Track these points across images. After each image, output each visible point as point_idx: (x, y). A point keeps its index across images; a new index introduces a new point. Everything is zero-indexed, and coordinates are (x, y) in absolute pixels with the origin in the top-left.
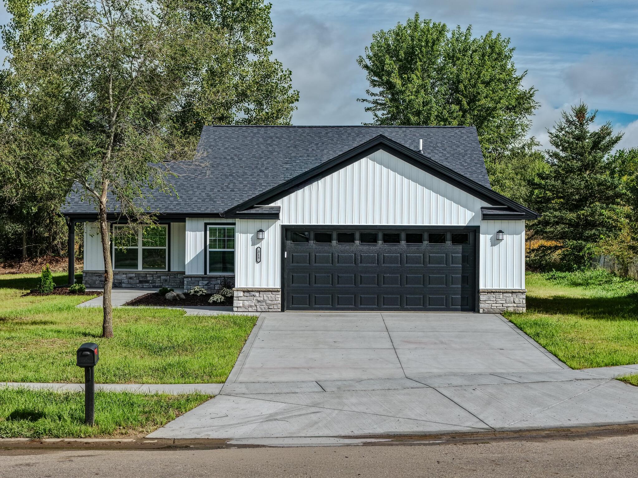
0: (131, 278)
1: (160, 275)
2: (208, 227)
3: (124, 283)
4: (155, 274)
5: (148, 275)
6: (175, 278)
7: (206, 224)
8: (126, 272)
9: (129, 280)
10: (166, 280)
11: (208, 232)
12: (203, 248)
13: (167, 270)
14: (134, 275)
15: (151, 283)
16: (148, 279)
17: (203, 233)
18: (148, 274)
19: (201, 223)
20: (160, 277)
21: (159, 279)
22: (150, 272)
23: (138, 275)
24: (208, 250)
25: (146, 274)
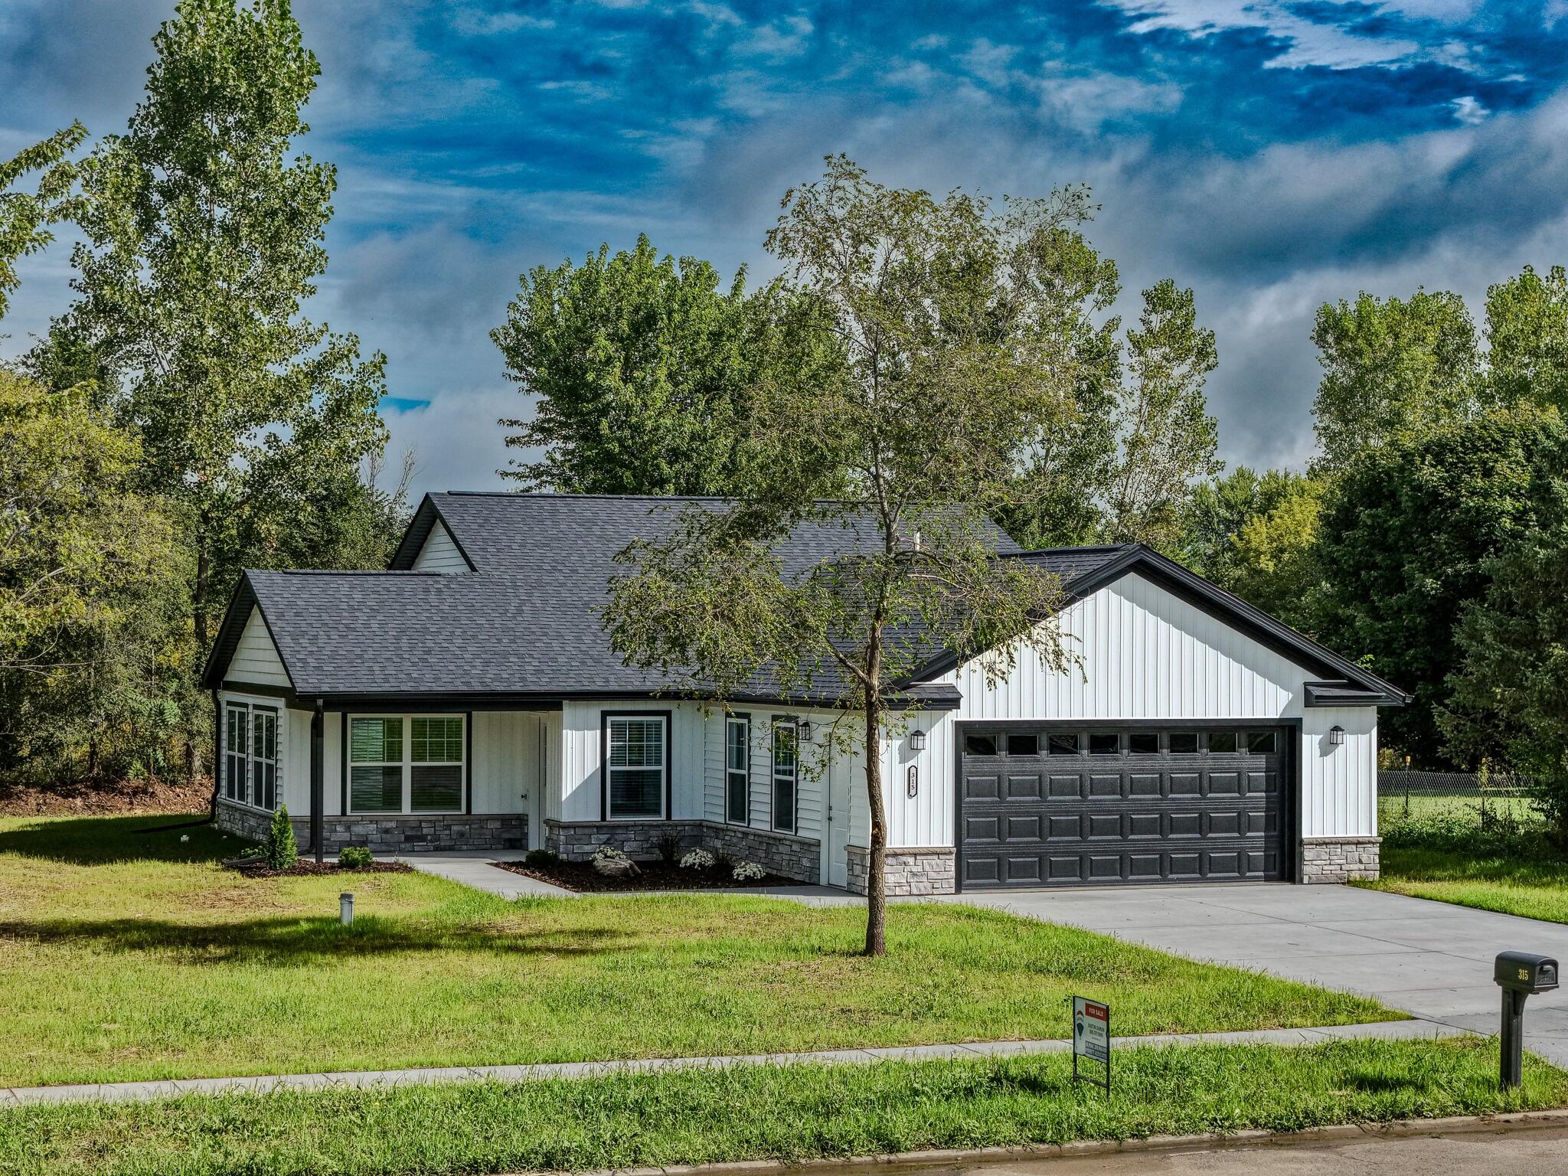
0: (387, 831)
2: (609, 719)
3: (372, 842)
4: (440, 821)
5: (423, 825)
6: (482, 828)
7: (605, 714)
8: (375, 818)
9: (384, 836)
10: (462, 834)
11: (609, 731)
12: (598, 765)
13: (464, 811)
14: (393, 825)
15: (431, 841)
16: (425, 831)
17: (598, 732)
18: (425, 821)
19: (594, 712)
20: (449, 827)
24: (609, 768)
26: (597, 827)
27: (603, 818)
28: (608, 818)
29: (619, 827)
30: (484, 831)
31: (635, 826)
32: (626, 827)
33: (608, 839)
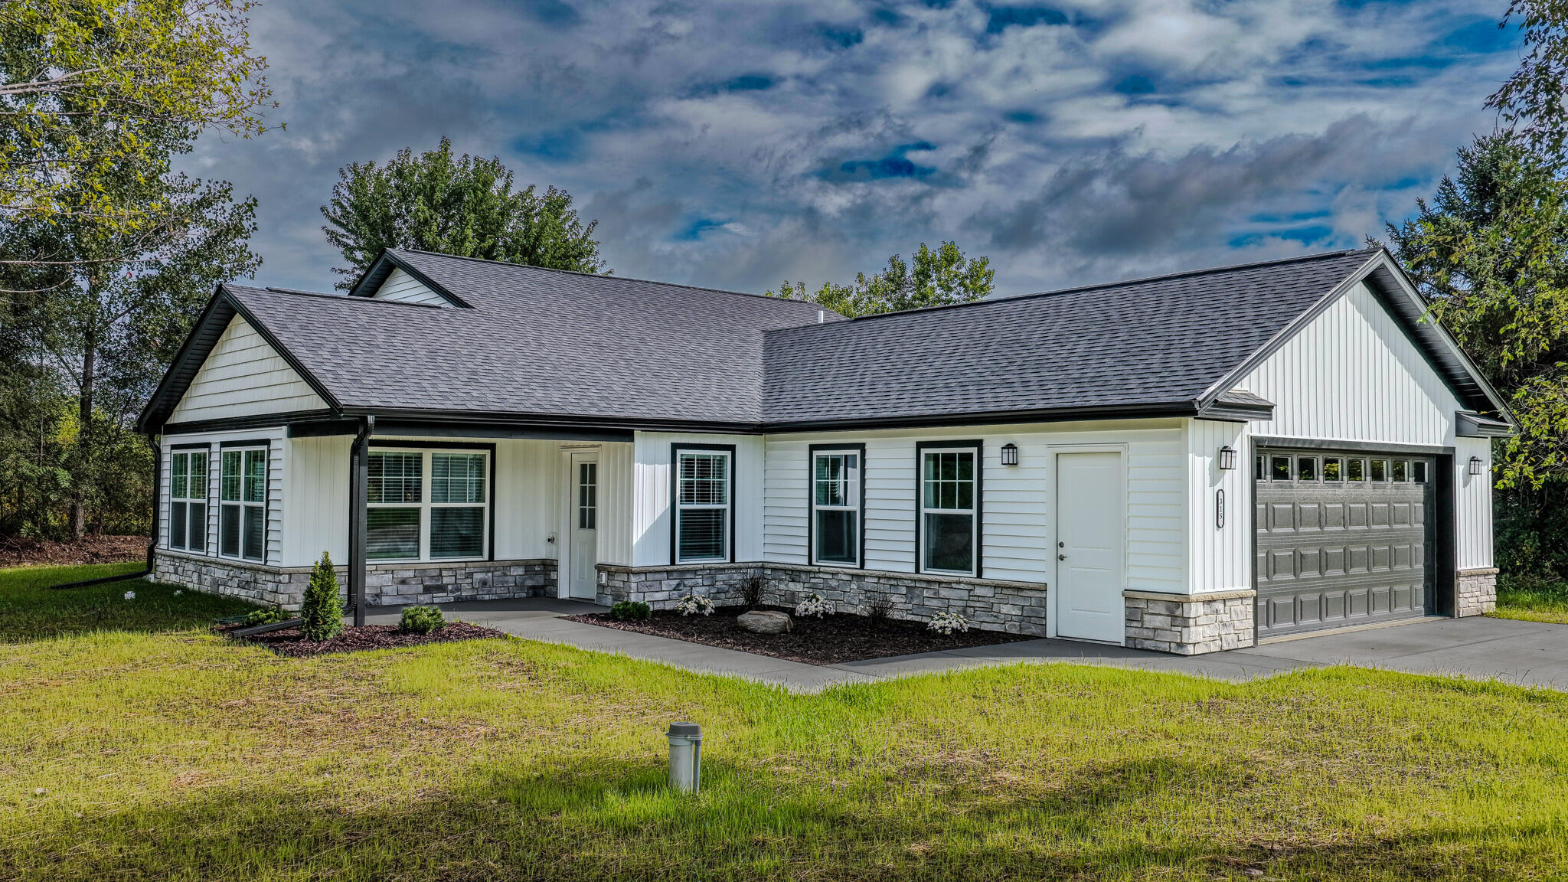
0: (403, 582)
1: (472, 570)
2: (679, 452)
3: (387, 595)
4: (462, 569)
5: (444, 573)
6: (505, 575)
7: (675, 447)
8: (393, 567)
9: (401, 587)
10: (484, 583)
11: (678, 465)
12: (668, 504)
13: (486, 557)
14: (411, 574)
15: (451, 592)
16: (446, 580)
17: (669, 466)
18: (445, 569)
19: (663, 442)
20: (470, 575)
21: (470, 581)
22: (452, 566)
23: (421, 573)
24: (679, 507)
25: (441, 570)
26: (667, 572)
27: (673, 562)
28: (677, 562)
29: (688, 571)
30: (506, 578)
31: (704, 569)
32: (695, 571)
33: (678, 585)
